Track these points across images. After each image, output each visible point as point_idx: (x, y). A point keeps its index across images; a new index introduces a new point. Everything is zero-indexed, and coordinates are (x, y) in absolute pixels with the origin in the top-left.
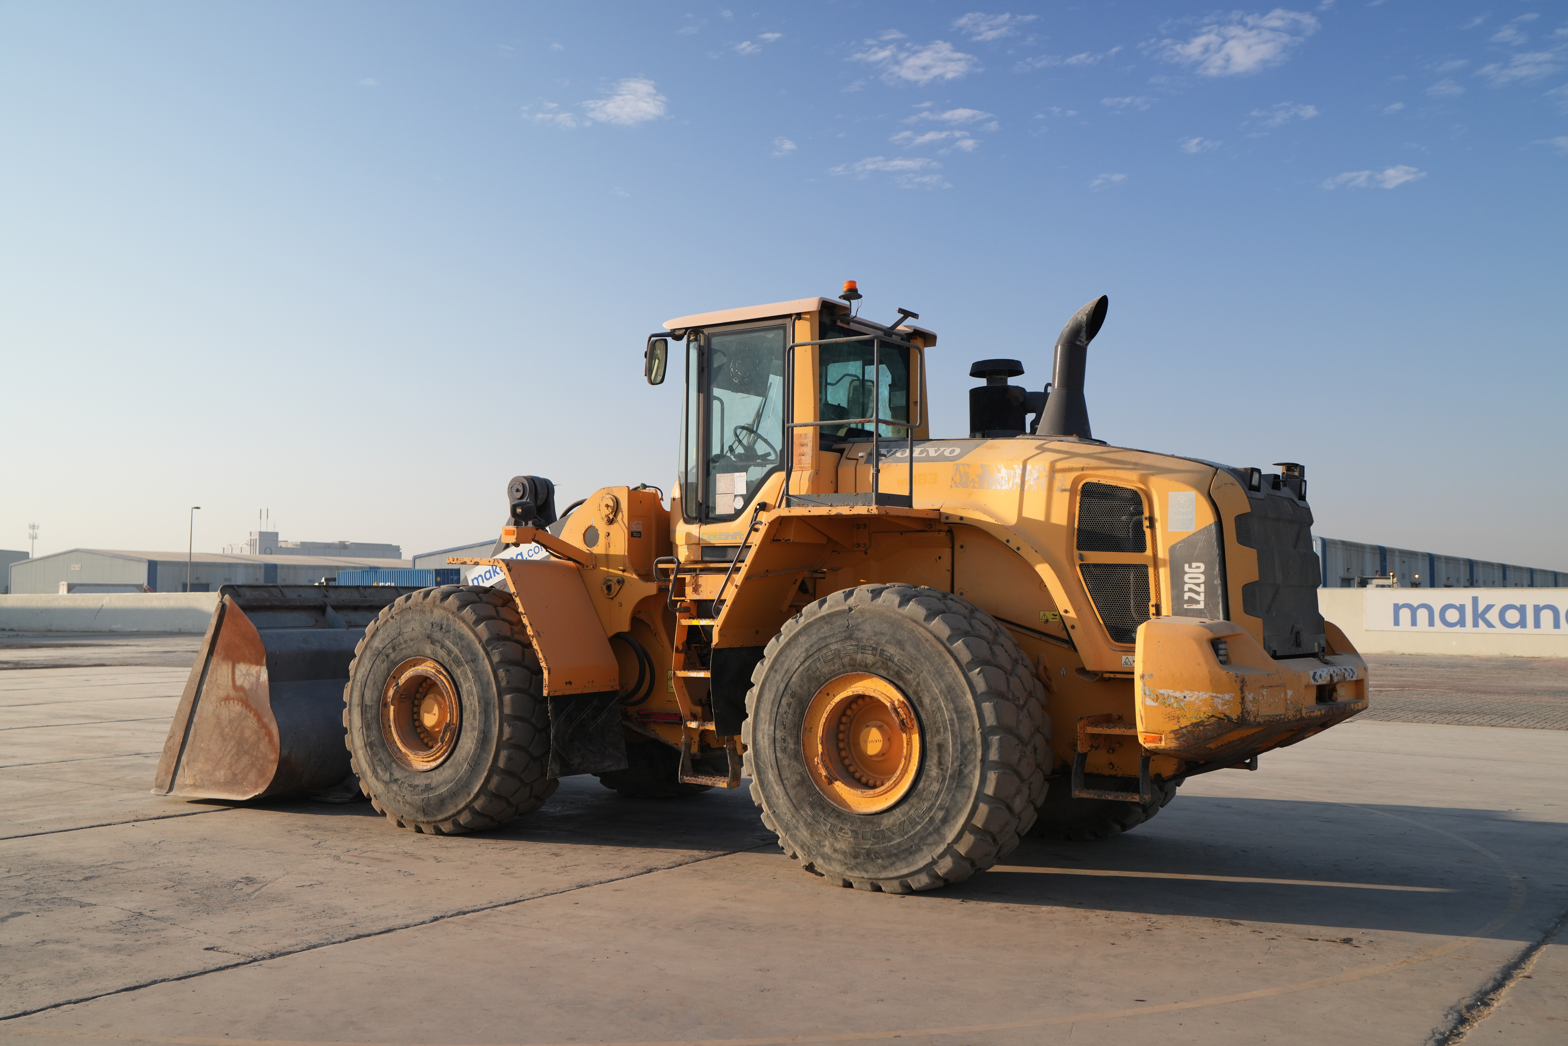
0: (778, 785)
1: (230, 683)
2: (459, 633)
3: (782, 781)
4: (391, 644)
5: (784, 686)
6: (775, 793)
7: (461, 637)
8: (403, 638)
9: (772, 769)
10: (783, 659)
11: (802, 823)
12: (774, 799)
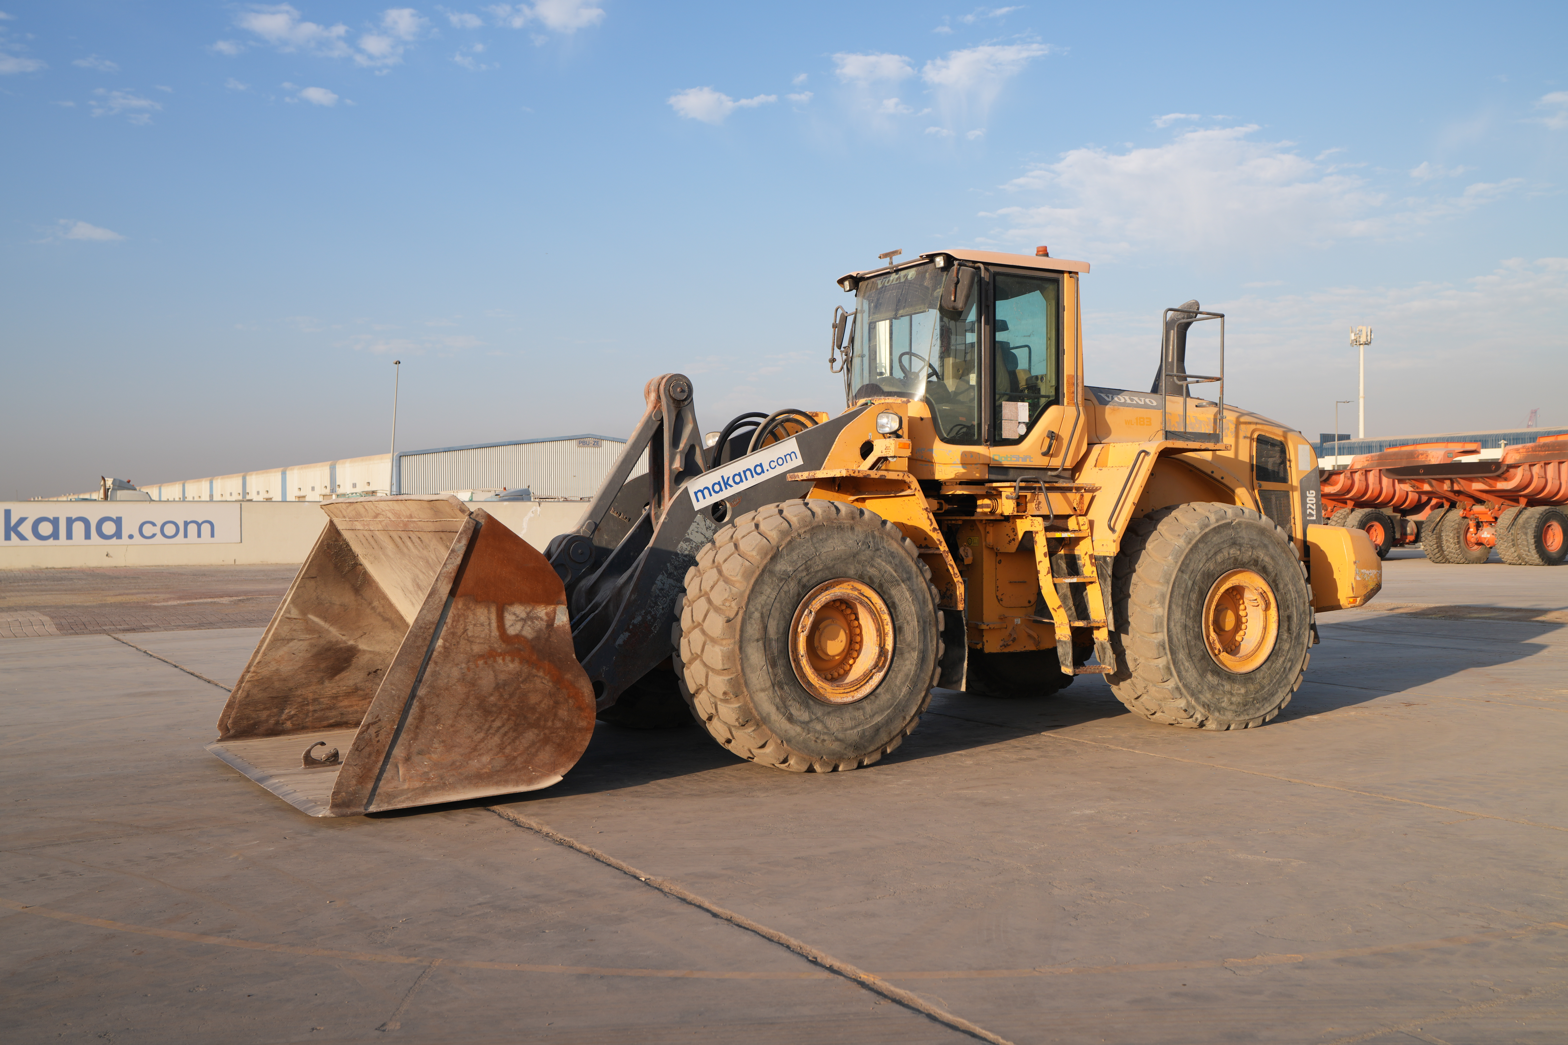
0: (1188, 661)
1: (495, 633)
2: (889, 551)
3: (1191, 658)
4: (804, 566)
5: (1192, 583)
6: (1184, 668)
7: (892, 555)
8: (821, 559)
9: (1184, 649)
10: (1188, 561)
11: (1205, 688)
12: (1184, 673)
